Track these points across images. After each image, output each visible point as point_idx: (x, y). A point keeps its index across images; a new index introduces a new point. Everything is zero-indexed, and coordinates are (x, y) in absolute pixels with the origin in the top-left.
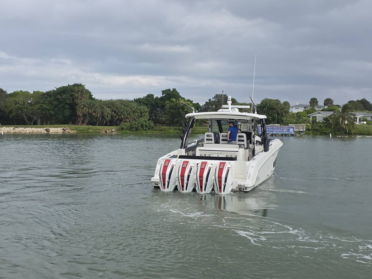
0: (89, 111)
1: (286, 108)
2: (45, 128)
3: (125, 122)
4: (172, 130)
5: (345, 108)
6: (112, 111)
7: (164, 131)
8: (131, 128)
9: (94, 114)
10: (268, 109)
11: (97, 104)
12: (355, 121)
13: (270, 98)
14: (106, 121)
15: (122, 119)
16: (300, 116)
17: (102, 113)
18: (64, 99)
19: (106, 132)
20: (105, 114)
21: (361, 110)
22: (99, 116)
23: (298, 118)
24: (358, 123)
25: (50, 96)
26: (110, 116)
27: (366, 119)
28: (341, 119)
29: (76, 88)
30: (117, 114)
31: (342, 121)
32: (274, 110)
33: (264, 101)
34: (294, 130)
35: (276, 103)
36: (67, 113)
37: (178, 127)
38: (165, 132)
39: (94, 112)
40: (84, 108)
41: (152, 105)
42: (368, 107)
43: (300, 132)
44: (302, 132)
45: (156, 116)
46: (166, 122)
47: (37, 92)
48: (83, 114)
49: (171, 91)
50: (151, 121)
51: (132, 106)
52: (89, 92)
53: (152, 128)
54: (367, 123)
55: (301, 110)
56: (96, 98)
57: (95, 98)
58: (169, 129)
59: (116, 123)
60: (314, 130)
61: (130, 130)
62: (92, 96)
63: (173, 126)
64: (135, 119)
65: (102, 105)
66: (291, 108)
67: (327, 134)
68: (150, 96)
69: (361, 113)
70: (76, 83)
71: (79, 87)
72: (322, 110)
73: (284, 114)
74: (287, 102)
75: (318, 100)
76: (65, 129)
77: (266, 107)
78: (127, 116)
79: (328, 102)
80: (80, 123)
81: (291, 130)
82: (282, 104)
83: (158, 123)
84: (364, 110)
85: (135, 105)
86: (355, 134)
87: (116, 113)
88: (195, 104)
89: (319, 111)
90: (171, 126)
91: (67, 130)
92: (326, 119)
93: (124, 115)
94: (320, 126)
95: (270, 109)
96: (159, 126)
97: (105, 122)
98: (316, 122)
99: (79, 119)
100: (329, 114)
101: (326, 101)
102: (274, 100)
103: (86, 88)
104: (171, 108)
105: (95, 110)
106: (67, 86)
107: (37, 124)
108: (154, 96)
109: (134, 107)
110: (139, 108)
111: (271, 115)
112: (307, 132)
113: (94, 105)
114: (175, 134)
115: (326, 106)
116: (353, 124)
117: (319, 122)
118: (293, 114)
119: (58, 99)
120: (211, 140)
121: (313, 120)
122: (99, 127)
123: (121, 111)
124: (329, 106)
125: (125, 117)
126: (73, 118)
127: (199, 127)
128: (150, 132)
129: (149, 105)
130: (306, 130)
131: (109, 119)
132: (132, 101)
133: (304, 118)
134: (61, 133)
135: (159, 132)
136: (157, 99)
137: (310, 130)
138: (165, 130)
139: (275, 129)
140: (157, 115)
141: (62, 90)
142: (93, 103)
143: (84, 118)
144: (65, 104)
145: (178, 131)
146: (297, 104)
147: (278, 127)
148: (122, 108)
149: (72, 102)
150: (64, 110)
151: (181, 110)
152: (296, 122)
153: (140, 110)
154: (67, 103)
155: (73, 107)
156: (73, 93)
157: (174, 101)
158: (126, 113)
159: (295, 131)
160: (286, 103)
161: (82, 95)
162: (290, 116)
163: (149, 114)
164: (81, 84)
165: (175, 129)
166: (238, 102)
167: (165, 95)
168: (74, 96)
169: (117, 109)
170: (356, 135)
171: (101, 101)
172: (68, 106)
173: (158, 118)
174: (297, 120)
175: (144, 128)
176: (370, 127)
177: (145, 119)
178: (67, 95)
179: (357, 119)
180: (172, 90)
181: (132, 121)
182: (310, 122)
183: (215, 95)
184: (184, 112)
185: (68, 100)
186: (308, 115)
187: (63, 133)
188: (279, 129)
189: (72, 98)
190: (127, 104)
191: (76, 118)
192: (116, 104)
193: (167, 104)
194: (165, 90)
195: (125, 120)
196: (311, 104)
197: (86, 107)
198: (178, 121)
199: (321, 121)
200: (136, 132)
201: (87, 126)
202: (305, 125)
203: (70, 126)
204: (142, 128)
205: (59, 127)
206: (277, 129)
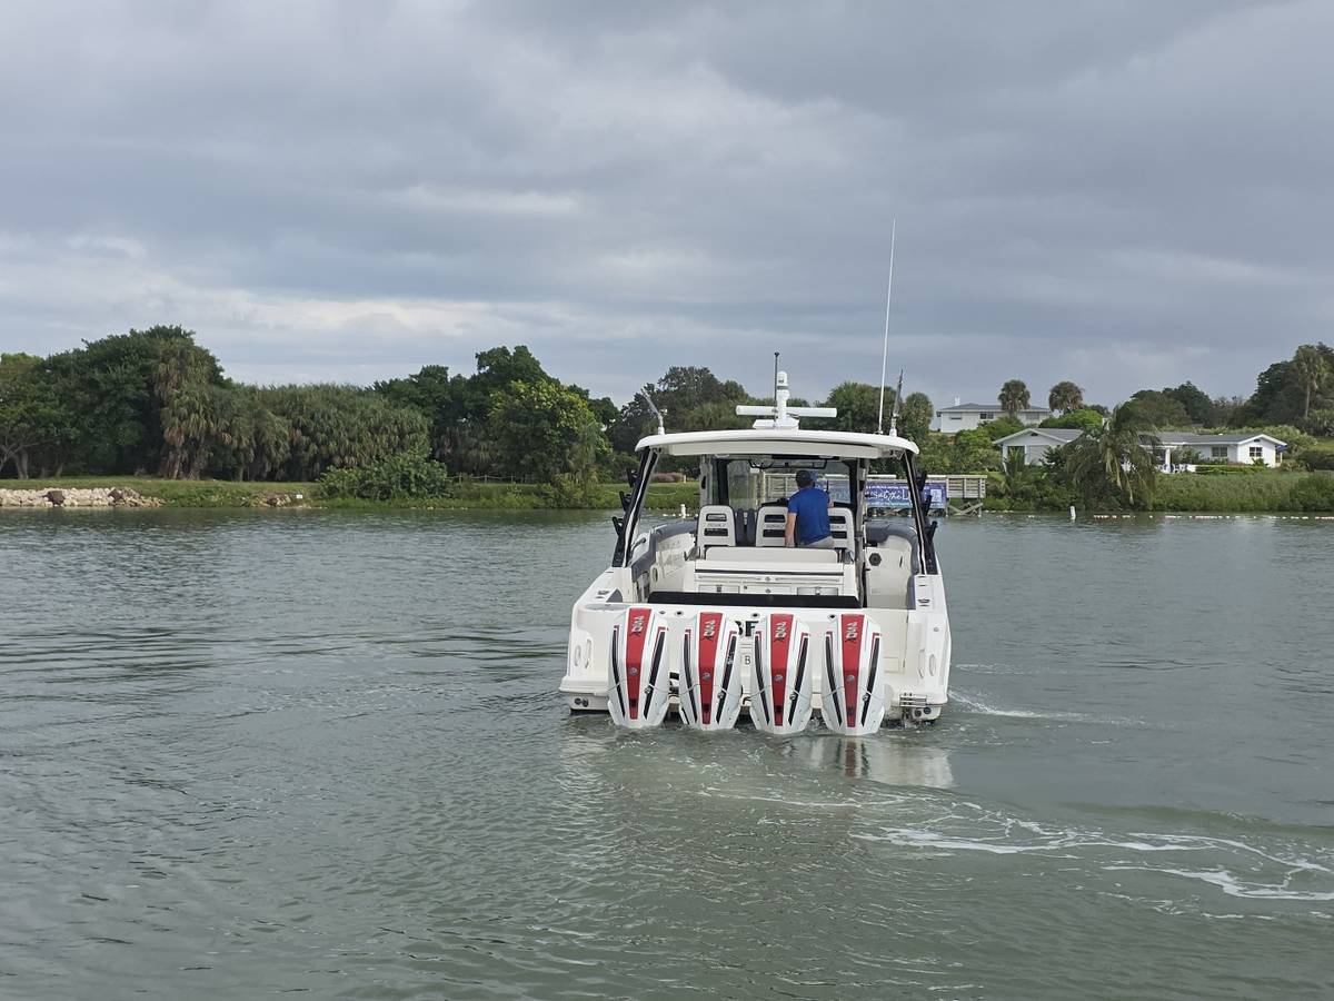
0: (208, 425)
1: (918, 415)
2: (46, 491)
3: (342, 465)
4: (514, 495)
5: (1124, 416)
6: (295, 426)
7: (483, 500)
8: (365, 488)
9: (227, 437)
10: (854, 419)
11: (237, 403)
12: (1155, 462)
13: (860, 382)
14: (273, 463)
15: (331, 457)
16: (967, 444)
17: (258, 433)
18: (114, 382)
19: (272, 502)
20: (269, 436)
21: (1180, 424)
22: (244, 445)
23: (960, 452)
24: (1167, 471)
25: (65, 373)
26: (287, 444)
27: (1197, 457)
28: (1109, 457)
29: (162, 342)
30: (314, 440)
31: (1112, 462)
32: (875, 425)
33: (840, 390)
34: (944, 494)
36: (129, 433)
37: (536, 486)
38: (488, 502)
39: (229, 430)
40: (189, 415)
41: (442, 407)
42: (1201, 414)
43: (966, 500)
44: (973, 501)
45: (455, 446)
46: (493, 465)
47: (15, 359)
48: (187, 436)
49: (508, 354)
50: (437, 464)
51: (367, 407)
52: (207, 356)
53: (443, 488)
54: (1198, 469)
55: (971, 423)
56: (236, 381)
57: (230, 379)
58: (504, 493)
59: (310, 470)
60: (1015, 496)
61: (359, 495)
62: (221, 374)
63: (518, 481)
64: (378, 458)
65: (256, 407)
66: (935, 415)
67: (1060, 509)
68: (434, 374)
69: (1178, 434)
70: (161, 325)
71: (173, 339)
72: (1042, 426)
74: (921, 395)
75: (1028, 388)
76: (120, 492)
77: (849, 415)
78: (350, 447)
79: (1064, 397)
80: (176, 472)
81: (937, 495)
82: (904, 401)
83: (462, 470)
84: (1188, 424)
85: (378, 405)
86: (1158, 508)
87: (308, 435)
88: (596, 402)
89: (1033, 426)
90: (508, 480)
91: (129, 495)
92: (1054, 456)
93: (340, 443)
94: (1037, 482)
95: (863, 421)
96: (468, 480)
97: (268, 469)
98: (1022, 468)
99: (171, 456)
100: (1068, 437)
101: (1058, 393)
102: (879, 389)
103: (197, 343)
104: (511, 415)
105: (230, 423)
106: (129, 335)
107: (16, 476)
108: (448, 372)
109: (375, 412)
110: (393, 414)
112: (991, 499)
113: (229, 403)
114: (526, 510)
115: (1056, 411)
116: (1150, 473)
117: (1032, 466)
118: (943, 438)
119: (93, 384)
120: (724, 532)
121: (1012, 458)
122: (246, 486)
123: (326, 427)
124: (1069, 411)
125: (342, 450)
126: (151, 454)
127: (611, 485)
128: (431, 504)
129: (430, 405)
130: (987, 494)
131: (281, 454)
132: (369, 390)
133: (981, 451)
134: (106, 508)
135: (467, 503)
136: (460, 384)
137: (1001, 496)
138: (489, 497)
139: (879, 491)
140: (460, 442)
141: (108, 349)
142: (225, 399)
143: (190, 455)
144: (119, 402)
145: (535, 500)
146: (957, 404)
147: (891, 484)
148: (329, 417)
149: (147, 395)
150: (119, 421)
151: (545, 424)
152: (952, 466)
153: (396, 423)
154: (126, 398)
155: (149, 411)
156: (152, 362)
157: (522, 391)
158: (344, 436)
159: (948, 499)
160: (919, 401)
161: (181, 369)
162: (933, 444)
163: (431, 437)
164: (178, 329)
165: (527, 492)
167: (488, 368)
168: (154, 373)
169: (312, 418)
170: (1162, 510)
171: (253, 390)
172: (130, 410)
173: (463, 452)
174: (955, 459)
175: (414, 490)
176: (1207, 483)
177: (414, 457)
178: (125, 367)
179: (1163, 455)
180: (512, 351)
181: (369, 464)
182: (1001, 468)
183: (667, 371)
184: (556, 430)
185: (130, 388)
186: (994, 442)
187: (112, 508)
188: (893, 490)
189: (146, 378)
190: (351, 401)
191: (162, 453)
192: (307, 400)
193: (497, 400)
194: (487, 351)
195: (343, 458)
196: (1004, 403)
197: (198, 412)
198: (536, 466)
199: (1040, 464)
200: (383, 504)
201: (202, 482)
202: (986, 477)
203: (139, 483)
204: (403, 487)
205: (99, 487)
206: (884, 490)
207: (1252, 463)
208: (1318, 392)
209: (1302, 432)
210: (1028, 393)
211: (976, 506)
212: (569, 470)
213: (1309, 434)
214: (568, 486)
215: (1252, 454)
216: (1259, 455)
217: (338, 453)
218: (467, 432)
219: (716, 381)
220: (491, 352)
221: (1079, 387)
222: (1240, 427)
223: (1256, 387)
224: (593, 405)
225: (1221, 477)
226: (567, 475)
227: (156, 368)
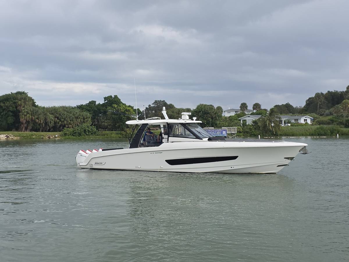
0: (32, 118)
1: (219, 112)
3: (68, 127)
4: (114, 134)
5: (272, 111)
6: (55, 117)
7: (106, 136)
8: (74, 133)
9: (37, 120)
10: (203, 113)
11: (40, 111)
12: (280, 123)
13: (204, 104)
14: (50, 127)
15: (65, 125)
16: (232, 119)
17: (46, 119)
18: (7, 106)
19: (49, 138)
20: (48, 120)
21: (286, 113)
22: (42, 122)
23: (231, 122)
24: (283, 125)
26: (53, 122)
27: (291, 122)
28: (268, 122)
29: (20, 95)
30: (60, 121)
31: (269, 124)
32: (208, 115)
33: (199, 106)
34: (226, 132)
35: (210, 108)
36: (11, 120)
37: (120, 132)
39: (37, 119)
40: (27, 115)
41: (95, 112)
42: (291, 111)
43: (232, 134)
44: (234, 134)
45: (98, 122)
46: (108, 127)
48: (26, 120)
49: (112, 97)
50: (93, 126)
51: (75, 112)
52: (32, 99)
53: (95, 133)
54: (291, 125)
55: (233, 114)
56: (39, 105)
57: (38, 105)
58: (111, 134)
59: (60, 129)
60: (244, 132)
61: (73, 135)
62: (35, 104)
63: (115, 131)
64: (77, 125)
65: (45, 112)
66: (224, 112)
67: (256, 136)
68: (93, 103)
69: (286, 116)
70: (19, 91)
71: (22, 95)
72: (251, 114)
73: (218, 118)
74: (220, 107)
75: (247, 105)
76: (8, 136)
78: (70, 122)
79: (257, 107)
80: (23, 130)
81: (224, 132)
82: (216, 108)
83: (100, 128)
84: (288, 113)
85: (78, 111)
86: (281, 135)
87: (59, 119)
89: (249, 114)
90: (113, 131)
91: (11, 136)
92: (255, 122)
93: (67, 121)
94: (250, 129)
95: (205, 114)
96: (102, 131)
97: (48, 129)
98: (246, 125)
99: (22, 126)
100: (257, 117)
101: (255, 106)
102: (208, 105)
103: (29, 96)
104: (113, 113)
105: (38, 116)
106: (10, 94)
108: (96, 102)
109: (77, 113)
110: (82, 114)
111: (206, 119)
112: (238, 134)
113: (37, 111)
114: (118, 138)
115: (255, 110)
116: (279, 126)
117: (249, 125)
118: (226, 118)
119: (1, 107)
121: (243, 123)
122: (42, 133)
123: (64, 117)
124: (258, 110)
125: (68, 123)
126: (17, 125)
128: (92, 137)
129: (91, 111)
130: (237, 132)
131: (52, 125)
132: (75, 107)
133: (235, 121)
134: (5, 140)
135: (102, 137)
136: (99, 105)
137: (241, 133)
138: (107, 135)
140: (99, 120)
141: (5, 98)
142: (36, 110)
143: (27, 125)
144: (8, 111)
145: (120, 135)
146: (229, 109)
147: (213, 130)
148: (64, 115)
149: (15, 109)
150: (8, 117)
151: (122, 115)
152: (228, 125)
153: (82, 116)
154: (10, 111)
155: (16, 114)
156: (16, 101)
157: (116, 107)
158: (68, 120)
159: (227, 134)
160: (219, 108)
161: (25, 102)
162: (223, 120)
163: (92, 119)
164: (24, 92)
165: (117, 134)
166: (176, 107)
167: (107, 101)
168: (17, 104)
169: (60, 115)
171: (44, 108)
172: (11, 114)
173: (100, 123)
174: (229, 123)
175: (87, 134)
176: (293, 128)
177: (87, 125)
178: (10, 102)
179: (282, 122)
180: (113, 97)
181: (75, 127)
182: (241, 126)
183: (154, 101)
184: (125, 117)
185: (11, 108)
186: (239, 119)
187: (6, 140)
188: (213, 132)
189: (15, 105)
190: (70, 110)
191: (20, 125)
192: (59, 110)
193: (109, 110)
194: (107, 97)
195: (68, 125)
196: (241, 109)
197: (29, 114)
198: (120, 126)
199: (251, 124)
200: (79, 137)
201: (31, 132)
202: (237, 128)
203: (13, 133)
204: (84, 133)
205: (3, 134)
206: (211, 131)
207: (305, 123)
208: (321, 105)
209: (317, 115)
210: (247, 106)
211: (235, 135)
212: (129, 128)
213: (319, 115)
214: (128, 132)
215: (304, 121)
216: (306, 121)
217: (67, 124)
218: (101, 118)
219: (167, 104)
220: (108, 97)
221: (260, 104)
222: (301, 114)
223: (305, 103)
224: (135, 110)
225: (297, 127)
226: (128, 129)
227: (18, 102)
